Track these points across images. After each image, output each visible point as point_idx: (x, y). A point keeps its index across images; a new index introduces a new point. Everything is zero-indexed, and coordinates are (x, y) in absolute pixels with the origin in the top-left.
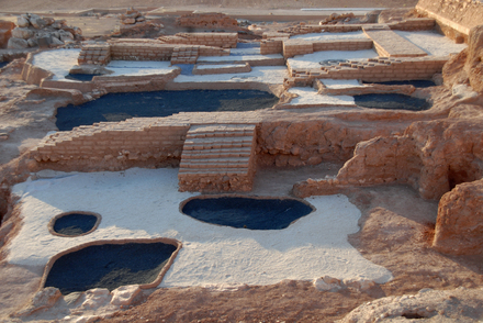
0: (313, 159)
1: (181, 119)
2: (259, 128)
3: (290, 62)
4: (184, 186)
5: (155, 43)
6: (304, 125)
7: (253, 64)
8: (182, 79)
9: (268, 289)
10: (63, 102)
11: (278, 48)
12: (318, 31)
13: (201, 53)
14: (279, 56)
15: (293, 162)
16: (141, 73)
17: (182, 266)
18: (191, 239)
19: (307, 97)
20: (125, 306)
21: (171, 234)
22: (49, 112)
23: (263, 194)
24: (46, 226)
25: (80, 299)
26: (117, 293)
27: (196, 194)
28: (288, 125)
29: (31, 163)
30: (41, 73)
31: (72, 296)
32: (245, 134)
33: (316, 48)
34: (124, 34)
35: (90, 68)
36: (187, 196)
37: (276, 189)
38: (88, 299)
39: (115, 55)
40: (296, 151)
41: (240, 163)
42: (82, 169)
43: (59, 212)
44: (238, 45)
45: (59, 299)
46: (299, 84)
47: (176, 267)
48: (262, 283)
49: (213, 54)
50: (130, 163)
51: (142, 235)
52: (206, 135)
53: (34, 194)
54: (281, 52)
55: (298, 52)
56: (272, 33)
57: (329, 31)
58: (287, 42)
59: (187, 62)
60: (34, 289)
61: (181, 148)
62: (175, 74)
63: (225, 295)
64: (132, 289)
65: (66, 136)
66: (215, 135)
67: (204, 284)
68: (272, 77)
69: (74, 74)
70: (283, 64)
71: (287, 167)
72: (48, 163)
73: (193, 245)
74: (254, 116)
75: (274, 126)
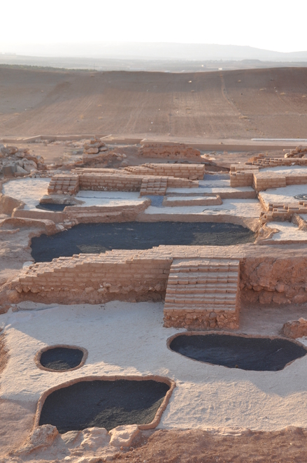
0: (299, 297)
1: (162, 252)
2: (243, 264)
3: (262, 195)
4: (170, 321)
5: (120, 174)
6: (290, 262)
7: (224, 197)
8: (153, 211)
9: (273, 436)
10: (36, 232)
11: (249, 181)
12: (288, 164)
13: (170, 184)
14: (248, 187)
15: (278, 300)
16: (112, 204)
17: (179, 406)
18: (185, 378)
19: (288, 232)
20: (126, 448)
21: (163, 372)
22: (23, 242)
23: (252, 332)
24: (33, 360)
25: (77, 440)
26: (115, 433)
27: (183, 331)
28: (273, 261)
29: (12, 294)
30: (12, 202)
31: (68, 435)
32: (230, 269)
33: (289, 182)
34: (87, 163)
35: (60, 198)
36: (173, 332)
37: (265, 328)
38: (86, 439)
39: (84, 185)
40: (281, 288)
41: (227, 300)
42: (62, 301)
43: (43, 346)
44: (205, 177)
45: (57, 438)
46: (277, 219)
47: (173, 408)
48: (266, 429)
49: (181, 185)
50: (111, 297)
51: (132, 372)
52: (190, 270)
53: (17, 326)
54: (251, 184)
55: (270, 186)
56: (240, 164)
57: (299, 164)
58: (258, 175)
59: (157, 194)
60: (29, 426)
61: (164, 282)
62: (146, 205)
63: (228, 440)
64: (130, 429)
65: (45, 268)
66: (199, 269)
67: (205, 427)
68: (245, 211)
69: (44, 204)
70: (255, 197)
71: (272, 304)
72: (29, 294)
73: (187, 385)
74: (236, 251)
75: (258, 262)
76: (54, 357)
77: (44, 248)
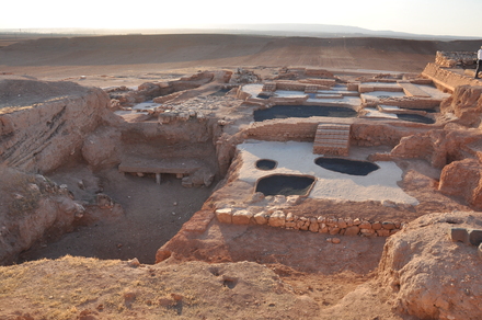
0: (377, 143)
1: (314, 119)
2: (352, 126)
3: (362, 95)
4: (316, 151)
5: (296, 83)
6: (374, 127)
7: (344, 95)
8: (310, 100)
9: (360, 203)
10: (256, 108)
11: (356, 88)
12: (375, 81)
13: (319, 88)
14: (356, 92)
15: (367, 144)
16: (291, 96)
17: (318, 189)
18: (322, 177)
19: (374, 113)
20: (293, 205)
21: (312, 174)
22: (250, 113)
23: (354, 158)
24: (253, 165)
25: (272, 199)
26: (289, 198)
27: (322, 156)
28: (366, 126)
29: (245, 135)
30: (246, 95)
31: (268, 197)
32: (345, 129)
33: (375, 90)
34: (280, 78)
35: (268, 93)
36: (317, 156)
37: (360, 156)
38: (276, 200)
39: (278, 88)
40: (369, 139)
41: (342, 143)
42: (267, 140)
43: (258, 159)
44: (336, 86)
45: (263, 198)
46: (368, 106)
47: (315, 189)
48: (357, 200)
49: (324, 89)
50: (289, 139)
51: (297, 173)
52: (327, 128)
53: (247, 149)
54: (357, 90)
55: (366, 91)
56: (352, 81)
57: (380, 81)
58: (361, 86)
59: (312, 94)
60: (251, 192)
61: (314, 133)
62: (307, 98)
63: (340, 204)
64: (296, 197)
65: (260, 124)
66: (331, 128)
67: (329, 198)
68: (353, 102)
69: (260, 96)
70: (359, 96)
71: (364, 146)
72: (253, 136)
73: (322, 180)
74: (349, 121)
75: (359, 126)
76: (263, 164)
77: (260, 115)
